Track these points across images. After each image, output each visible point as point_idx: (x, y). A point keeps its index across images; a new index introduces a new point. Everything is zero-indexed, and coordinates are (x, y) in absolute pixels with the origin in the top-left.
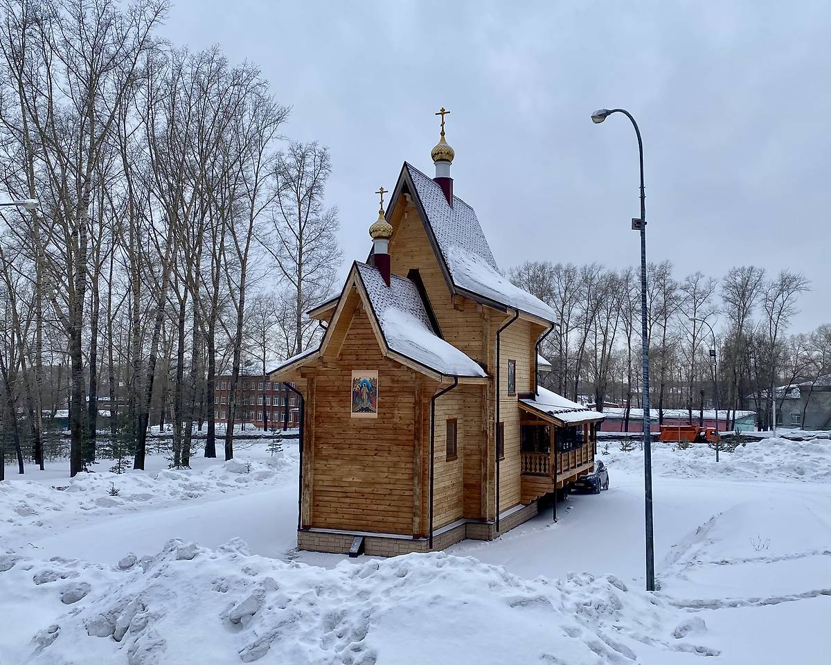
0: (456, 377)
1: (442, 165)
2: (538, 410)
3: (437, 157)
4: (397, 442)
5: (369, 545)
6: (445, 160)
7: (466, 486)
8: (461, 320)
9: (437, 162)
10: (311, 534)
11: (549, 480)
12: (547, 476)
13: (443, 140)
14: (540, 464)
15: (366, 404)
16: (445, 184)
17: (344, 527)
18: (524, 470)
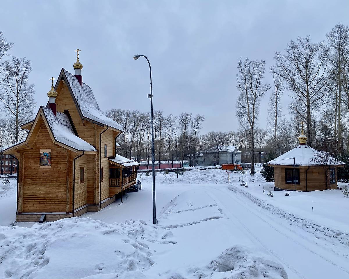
0: (84, 151)
1: (78, 70)
2: (116, 163)
3: (75, 67)
4: (59, 177)
5: (48, 217)
6: (79, 68)
7: (88, 192)
8: (86, 130)
9: (76, 69)
10: (22, 215)
11: (120, 188)
12: (119, 186)
13: (78, 61)
14: (117, 182)
15: (46, 162)
16: (79, 78)
17: (37, 211)
18: (110, 185)
